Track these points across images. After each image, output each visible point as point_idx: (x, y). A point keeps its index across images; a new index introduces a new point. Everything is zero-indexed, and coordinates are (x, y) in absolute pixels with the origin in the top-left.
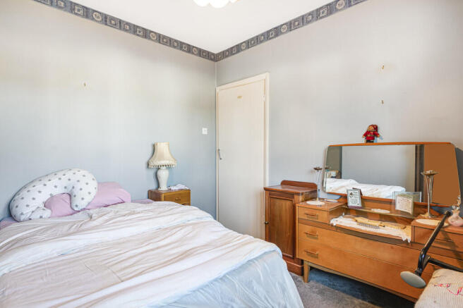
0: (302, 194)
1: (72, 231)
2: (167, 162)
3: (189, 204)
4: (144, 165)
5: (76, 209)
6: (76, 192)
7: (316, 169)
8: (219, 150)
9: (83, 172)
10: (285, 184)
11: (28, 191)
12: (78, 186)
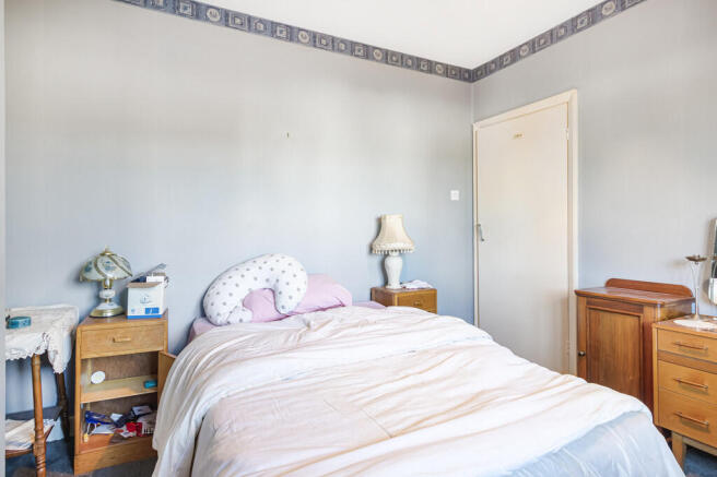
0: (662, 306)
1: (289, 344)
2: (399, 245)
3: (435, 312)
4: (365, 249)
5: (282, 312)
6: (281, 287)
7: (690, 259)
8: (479, 225)
9: (289, 259)
10: (612, 286)
11: (224, 284)
12: (284, 279)
